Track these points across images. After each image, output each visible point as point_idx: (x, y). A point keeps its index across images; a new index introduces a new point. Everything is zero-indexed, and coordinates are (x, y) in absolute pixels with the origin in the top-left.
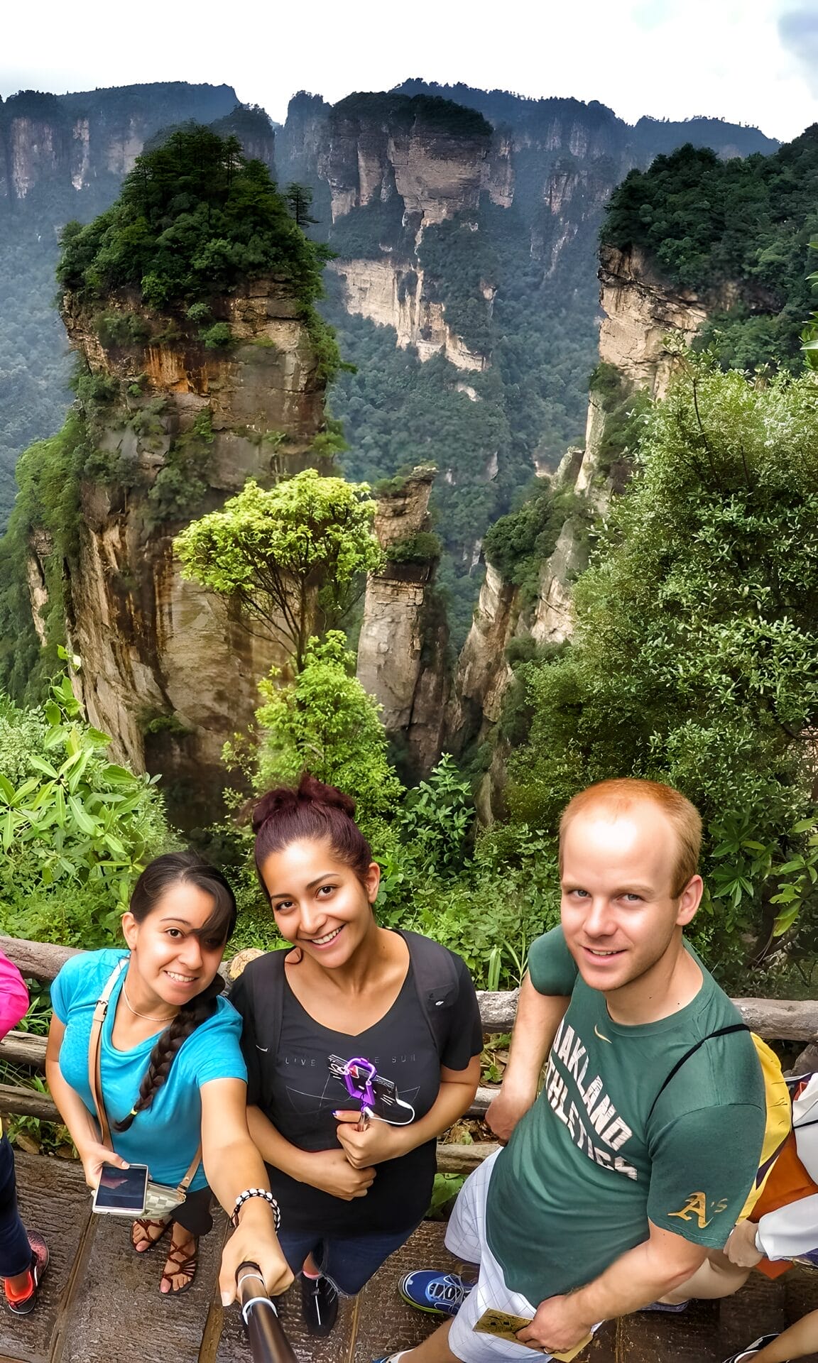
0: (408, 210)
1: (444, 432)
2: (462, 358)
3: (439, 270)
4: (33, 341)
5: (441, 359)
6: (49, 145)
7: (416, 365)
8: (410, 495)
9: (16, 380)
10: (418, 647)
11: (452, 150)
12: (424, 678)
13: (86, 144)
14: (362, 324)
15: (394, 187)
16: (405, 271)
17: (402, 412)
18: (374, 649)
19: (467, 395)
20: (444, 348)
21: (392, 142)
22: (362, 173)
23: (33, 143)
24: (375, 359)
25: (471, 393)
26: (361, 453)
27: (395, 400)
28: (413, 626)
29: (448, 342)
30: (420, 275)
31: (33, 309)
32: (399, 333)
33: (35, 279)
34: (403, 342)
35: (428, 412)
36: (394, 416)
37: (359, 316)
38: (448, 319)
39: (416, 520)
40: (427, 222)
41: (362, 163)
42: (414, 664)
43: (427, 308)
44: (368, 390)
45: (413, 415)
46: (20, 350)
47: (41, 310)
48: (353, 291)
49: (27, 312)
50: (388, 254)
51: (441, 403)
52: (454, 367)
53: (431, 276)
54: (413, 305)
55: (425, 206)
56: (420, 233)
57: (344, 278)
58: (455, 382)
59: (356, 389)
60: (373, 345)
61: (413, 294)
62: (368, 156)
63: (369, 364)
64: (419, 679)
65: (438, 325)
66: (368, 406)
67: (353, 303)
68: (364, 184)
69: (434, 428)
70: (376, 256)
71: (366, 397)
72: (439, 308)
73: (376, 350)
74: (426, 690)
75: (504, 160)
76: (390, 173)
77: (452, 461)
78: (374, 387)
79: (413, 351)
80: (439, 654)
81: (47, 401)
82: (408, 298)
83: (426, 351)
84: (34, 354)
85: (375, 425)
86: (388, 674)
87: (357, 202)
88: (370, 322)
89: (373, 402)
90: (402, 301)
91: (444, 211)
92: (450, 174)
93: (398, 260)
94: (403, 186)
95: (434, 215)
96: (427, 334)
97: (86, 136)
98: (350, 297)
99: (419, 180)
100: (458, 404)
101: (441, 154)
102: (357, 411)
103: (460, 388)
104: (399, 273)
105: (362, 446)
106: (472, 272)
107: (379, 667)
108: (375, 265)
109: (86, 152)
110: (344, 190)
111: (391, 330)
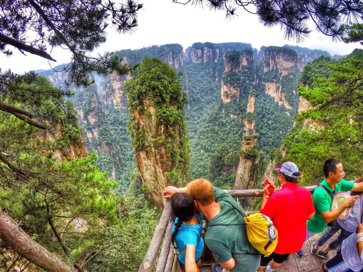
0: (279, 72)
1: (281, 122)
2: (287, 107)
3: (284, 86)
4: (203, 92)
5: (283, 105)
6: (211, 53)
7: (278, 106)
8: (251, 140)
9: (197, 99)
10: (249, 175)
11: (289, 59)
12: (251, 182)
13: (218, 54)
14: (268, 96)
15: (277, 67)
16: (278, 85)
17: (273, 116)
18: (240, 173)
19: (287, 114)
20: (284, 103)
21: (276, 57)
22: (271, 63)
23: (208, 52)
24: (269, 104)
25: (288, 114)
26: (263, 124)
27: (272, 113)
28: (249, 170)
29: (285, 102)
30: (280, 86)
31: (204, 85)
32: (276, 99)
33: (205, 79)
34: (276, 101)
35: (279, 117)
36: (271, 117)
37: (268, 94)
38: (285, 97)
39: (252, 146)
40: (283, 75)
41: (271, 61)
42: (249, 178)
43: (281, 94)
44: (267, 111)
45: (275, 117)
46: (200, 93)
47: (205, 85)
48: (267, 89)
49: (202, 85)
50: (274, 81)
51: (281, 115)
52: (285, 108)
53: (283, 87)
54: (279, 93)
55: (282, 71)
56: (281, 77)
57: (265, 86)
58: (285, 111)
59: (264, 110)
60: (270, 101)
61: (279, 91)
62: (272, 60)
63: (268, 105)
64: (249, 182)
65: (283, 98)
66: (266, 114)
67: (267, 91)
68: (271, 66)
69: (279, 121)
70: (272, 82)
71: (266, 112)
72: (284, 94)
73: (270, 102)
74: (251, 185)
75: (303, 62)
76: (276, 64)
77: (282, 129)
78: (268, 110)
79: (278, 103)
80: (255, 177)
81: (203, 104)
82: (278, 91)
83: (280, 103)
84: (202, 94)
85: (267, 118)
86: (242, 179)
87: (269, 69)
88: (270, 96)
89: (268, 113)
90: (276, 92)
91: (287, 73)
92: (289, 65)
93: (276, 83)
94: (278, 67)
95: (285, 73)
96: (281, 100)
97: (218, 52)
98: (266, 90)
99: (282, 66)
100: (285, 116)
101: (286, 60)
102: (264, 115)
103: (286, 112)
104: (276, 86)
105: (264, 123)
106: (291, 87)
107: (241, 178)
108: (272, 84)
109: (218, 55)
110: (267, 67)
111: (274, 98)
